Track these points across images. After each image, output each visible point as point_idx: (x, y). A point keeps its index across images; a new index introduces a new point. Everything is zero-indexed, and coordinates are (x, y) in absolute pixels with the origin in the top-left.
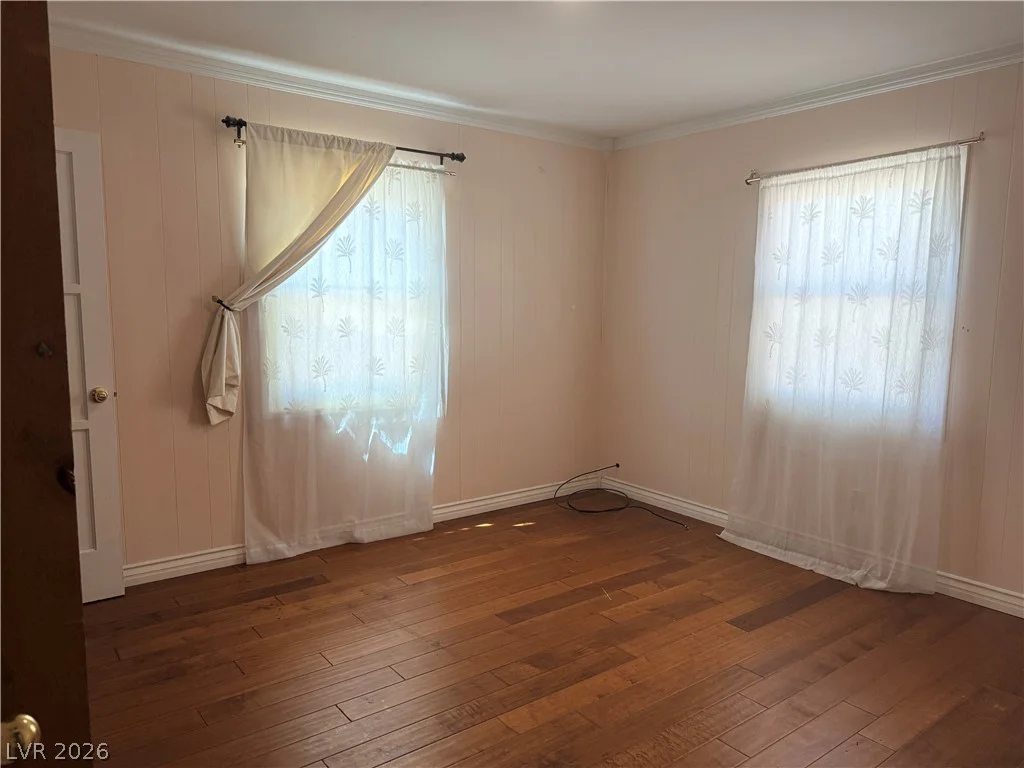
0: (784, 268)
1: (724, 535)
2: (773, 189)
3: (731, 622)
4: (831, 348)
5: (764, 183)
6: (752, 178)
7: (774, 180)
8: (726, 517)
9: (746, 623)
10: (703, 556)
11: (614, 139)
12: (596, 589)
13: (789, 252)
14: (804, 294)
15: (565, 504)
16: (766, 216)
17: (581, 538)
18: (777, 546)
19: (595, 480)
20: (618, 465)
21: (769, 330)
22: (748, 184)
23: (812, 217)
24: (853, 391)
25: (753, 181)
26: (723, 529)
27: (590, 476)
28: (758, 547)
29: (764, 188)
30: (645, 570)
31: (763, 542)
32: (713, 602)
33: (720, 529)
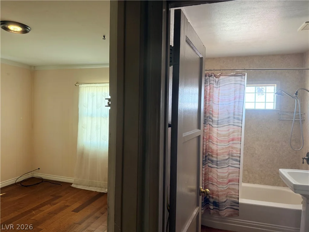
0: (87, 109)
1: (73, 185)
2: (83, 88)
3: (73, 211)
4: (99, 130)
5: (80, 86)
6: (76, 84)
7: (83, 85)
8: (73, 180)
9: (77, 210)
10: (66, 193)
11: (34, 67)
12: (30, 211)
13: (88, 105)
14: (92, 116)
15: (19, 185)
16: (81, 94)
17: (25, 195)
18: (87, 186)
19: (31, 175)
20: (39, 169)
21: (83, 126)
22: (76, 85)
23: (93, 96)
24: (105, 141)
25: (77, 85)
26: (72, 184)
27: (29, 174)
28: (82, 187)
29: (80, 87)
30: (47, 201)
31: (84, 185)
32: (68, 206)
33: (71, 184)
